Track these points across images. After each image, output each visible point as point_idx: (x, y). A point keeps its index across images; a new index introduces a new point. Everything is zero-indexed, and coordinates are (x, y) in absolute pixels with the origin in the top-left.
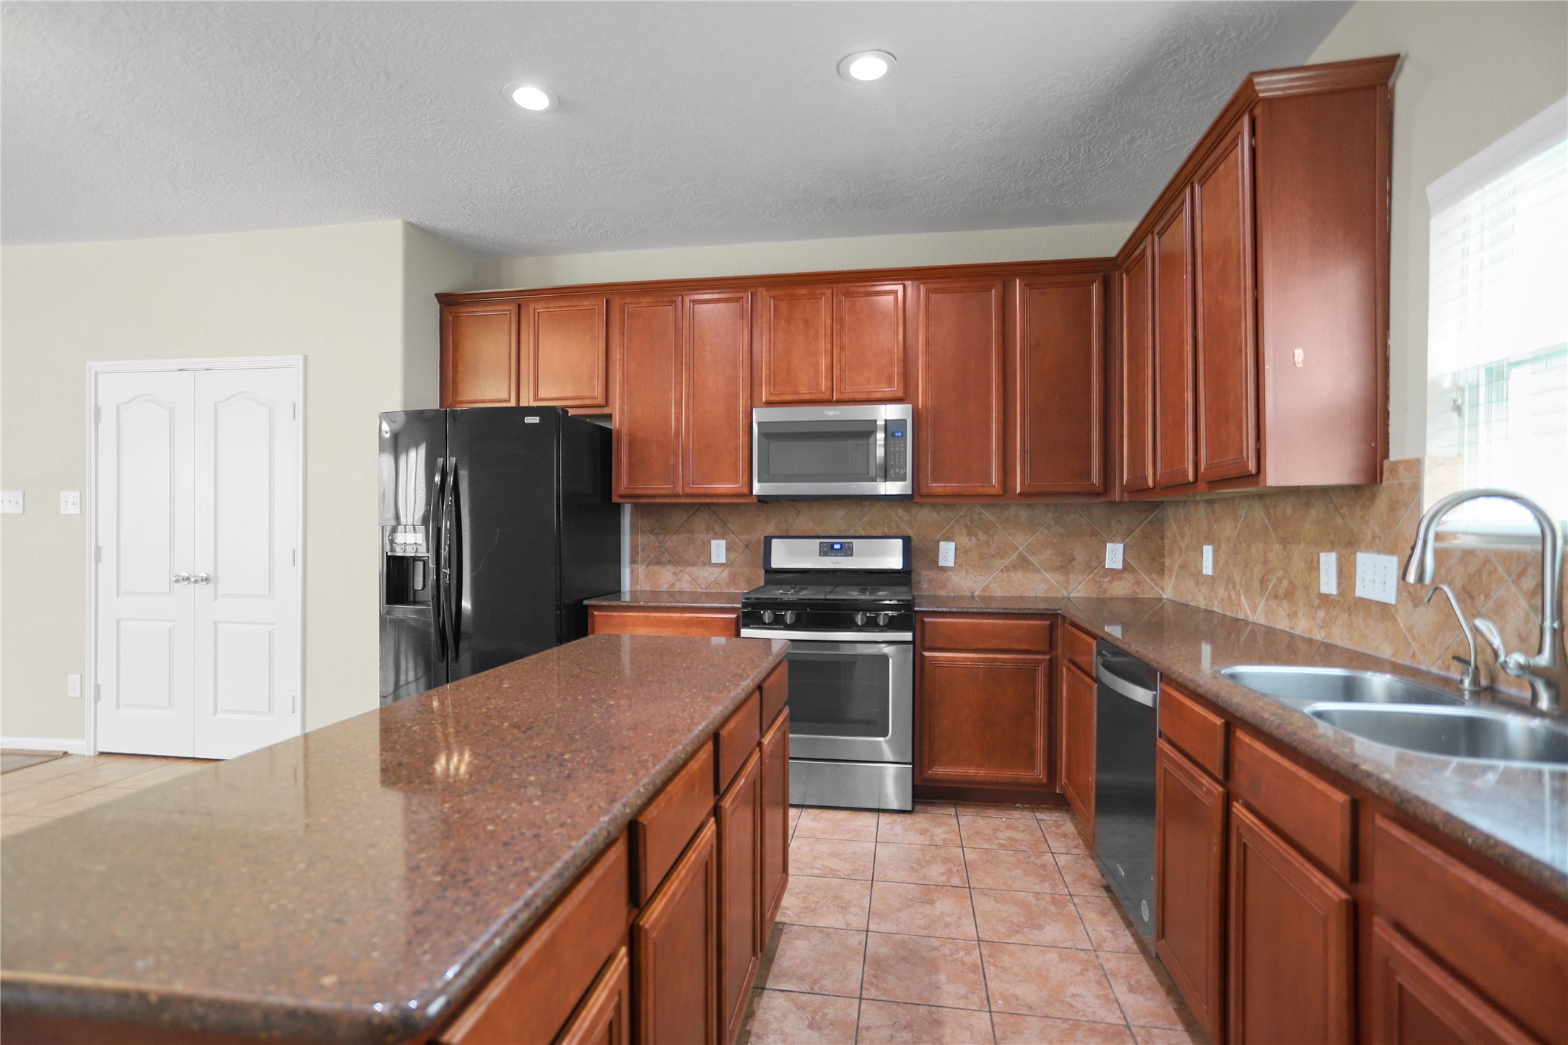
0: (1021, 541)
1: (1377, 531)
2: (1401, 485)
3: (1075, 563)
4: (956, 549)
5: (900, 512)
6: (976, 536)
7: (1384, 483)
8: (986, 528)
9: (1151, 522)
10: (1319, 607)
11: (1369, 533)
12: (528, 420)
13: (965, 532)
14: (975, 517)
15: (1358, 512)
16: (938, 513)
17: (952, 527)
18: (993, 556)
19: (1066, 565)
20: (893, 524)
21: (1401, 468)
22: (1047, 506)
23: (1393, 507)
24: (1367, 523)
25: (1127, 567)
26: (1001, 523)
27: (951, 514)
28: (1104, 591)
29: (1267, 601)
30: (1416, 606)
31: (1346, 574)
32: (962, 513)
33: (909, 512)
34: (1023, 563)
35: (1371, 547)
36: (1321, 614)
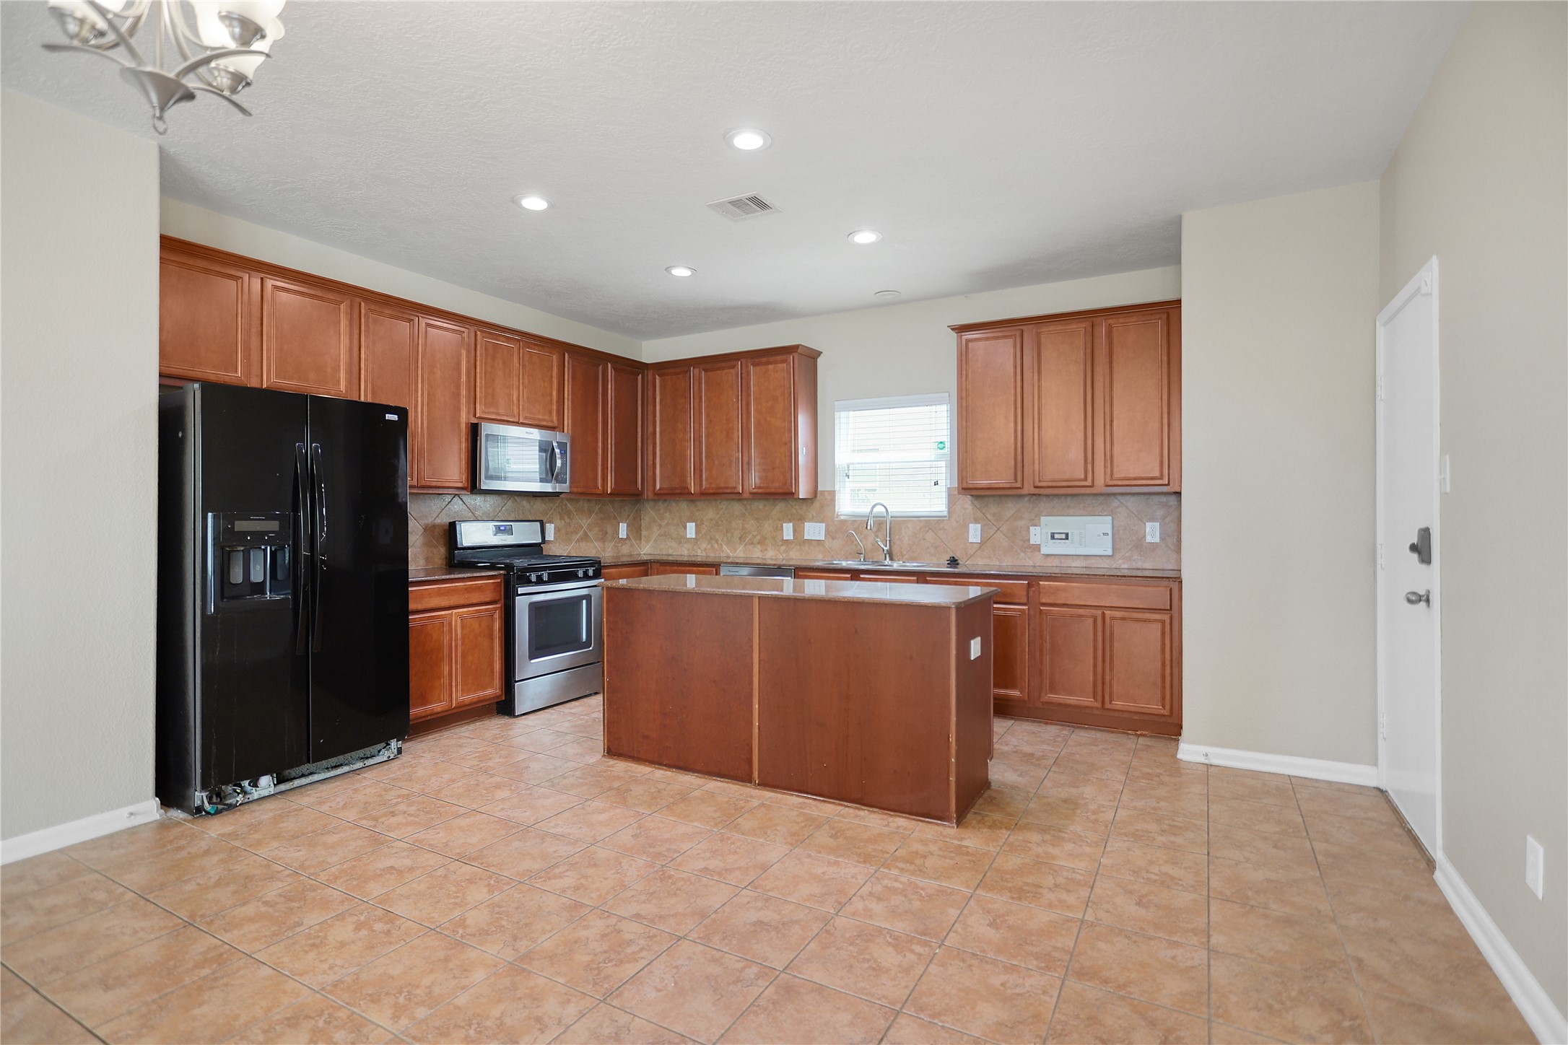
0: (585, 522)
1: (814, 514)
2: (826, 499)
3: (608, 536)
4: (555, 528)
5: (525, 503)
6: (564, 519)
7: (818, 498)
8: (569, 514)
9: (636, 511)
10: (782, 545)
11: (811, 516)
12: (388, 417)
13: (558, 517)
14: (564, 507)
15: (804, 508)
16: (545, 504)
17: (552, 514)
18: (572, 533)
19: (603, 539)
20: (521, 512)
21: (826, 493)
22: (596, 500)
23: (822, 506)
24: (809, 512)
25: (628, 538)
26: (576, 511)
27: (551, 505)
28: (619, 552)
29: (745, 546)
30: (833, 539)
31: (798, 531)
32: (557, 505)
33: (530, 503)
34: (585, 537)
35: (812, 520)
36: (783, 548)
